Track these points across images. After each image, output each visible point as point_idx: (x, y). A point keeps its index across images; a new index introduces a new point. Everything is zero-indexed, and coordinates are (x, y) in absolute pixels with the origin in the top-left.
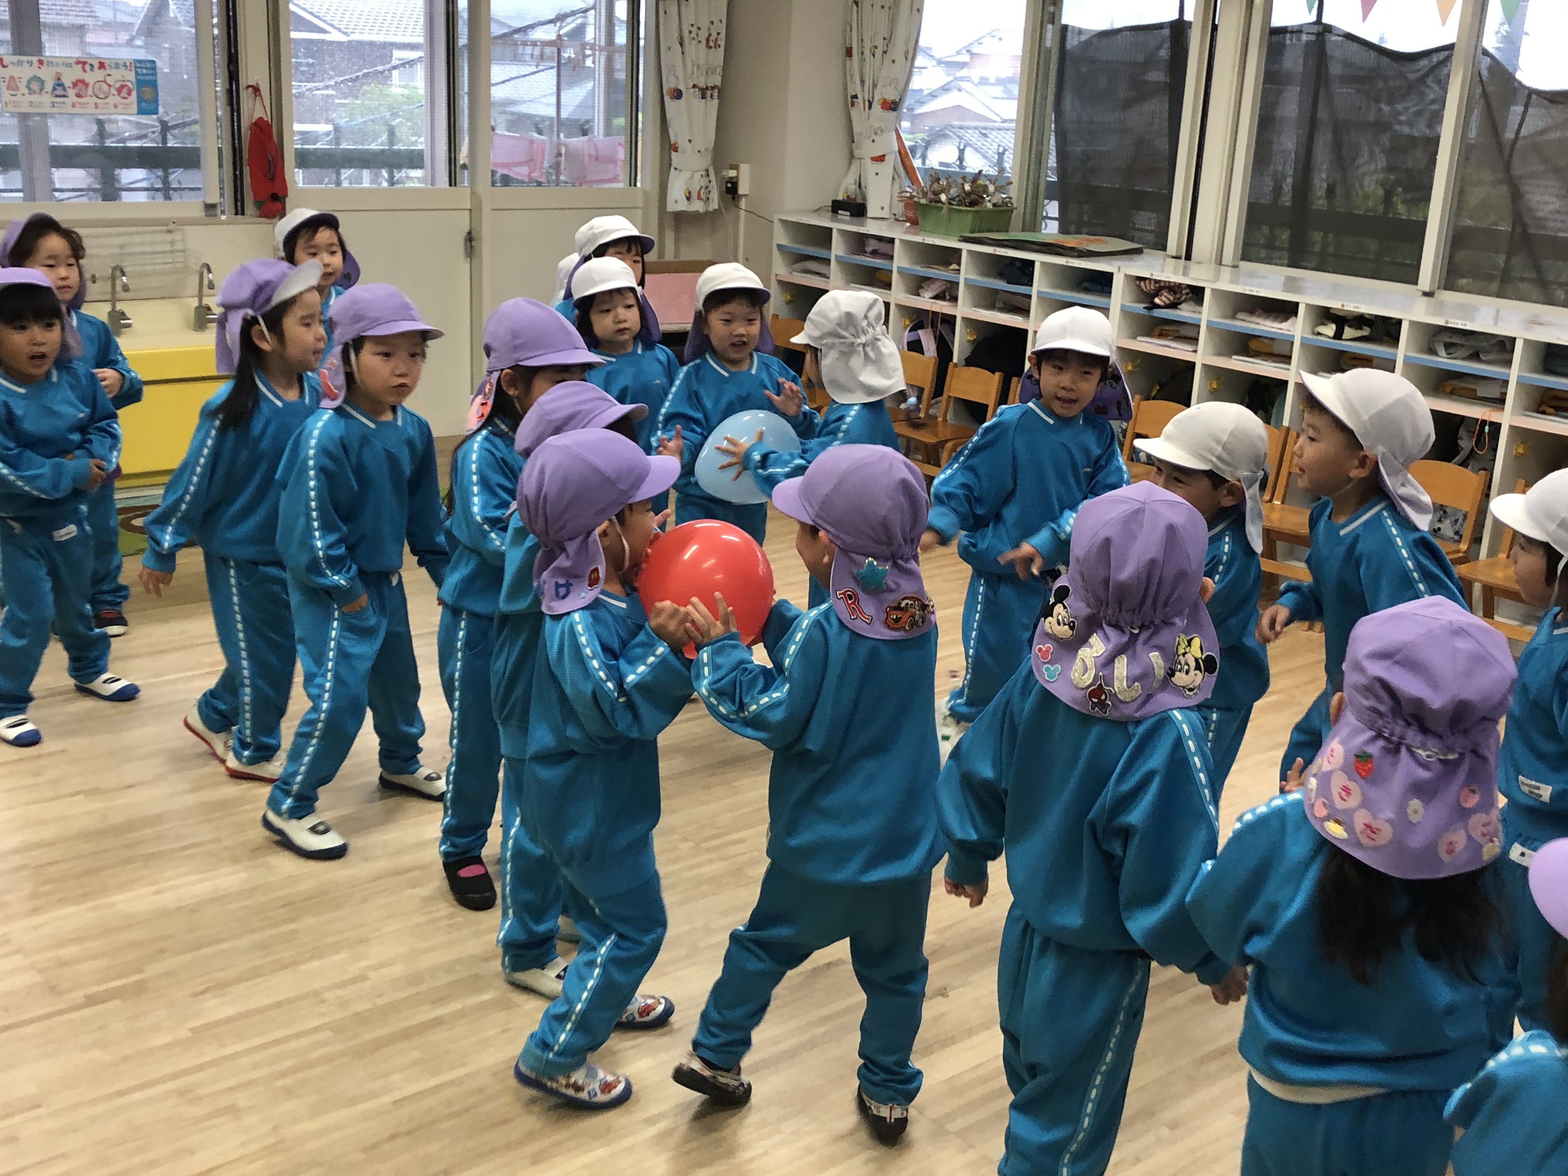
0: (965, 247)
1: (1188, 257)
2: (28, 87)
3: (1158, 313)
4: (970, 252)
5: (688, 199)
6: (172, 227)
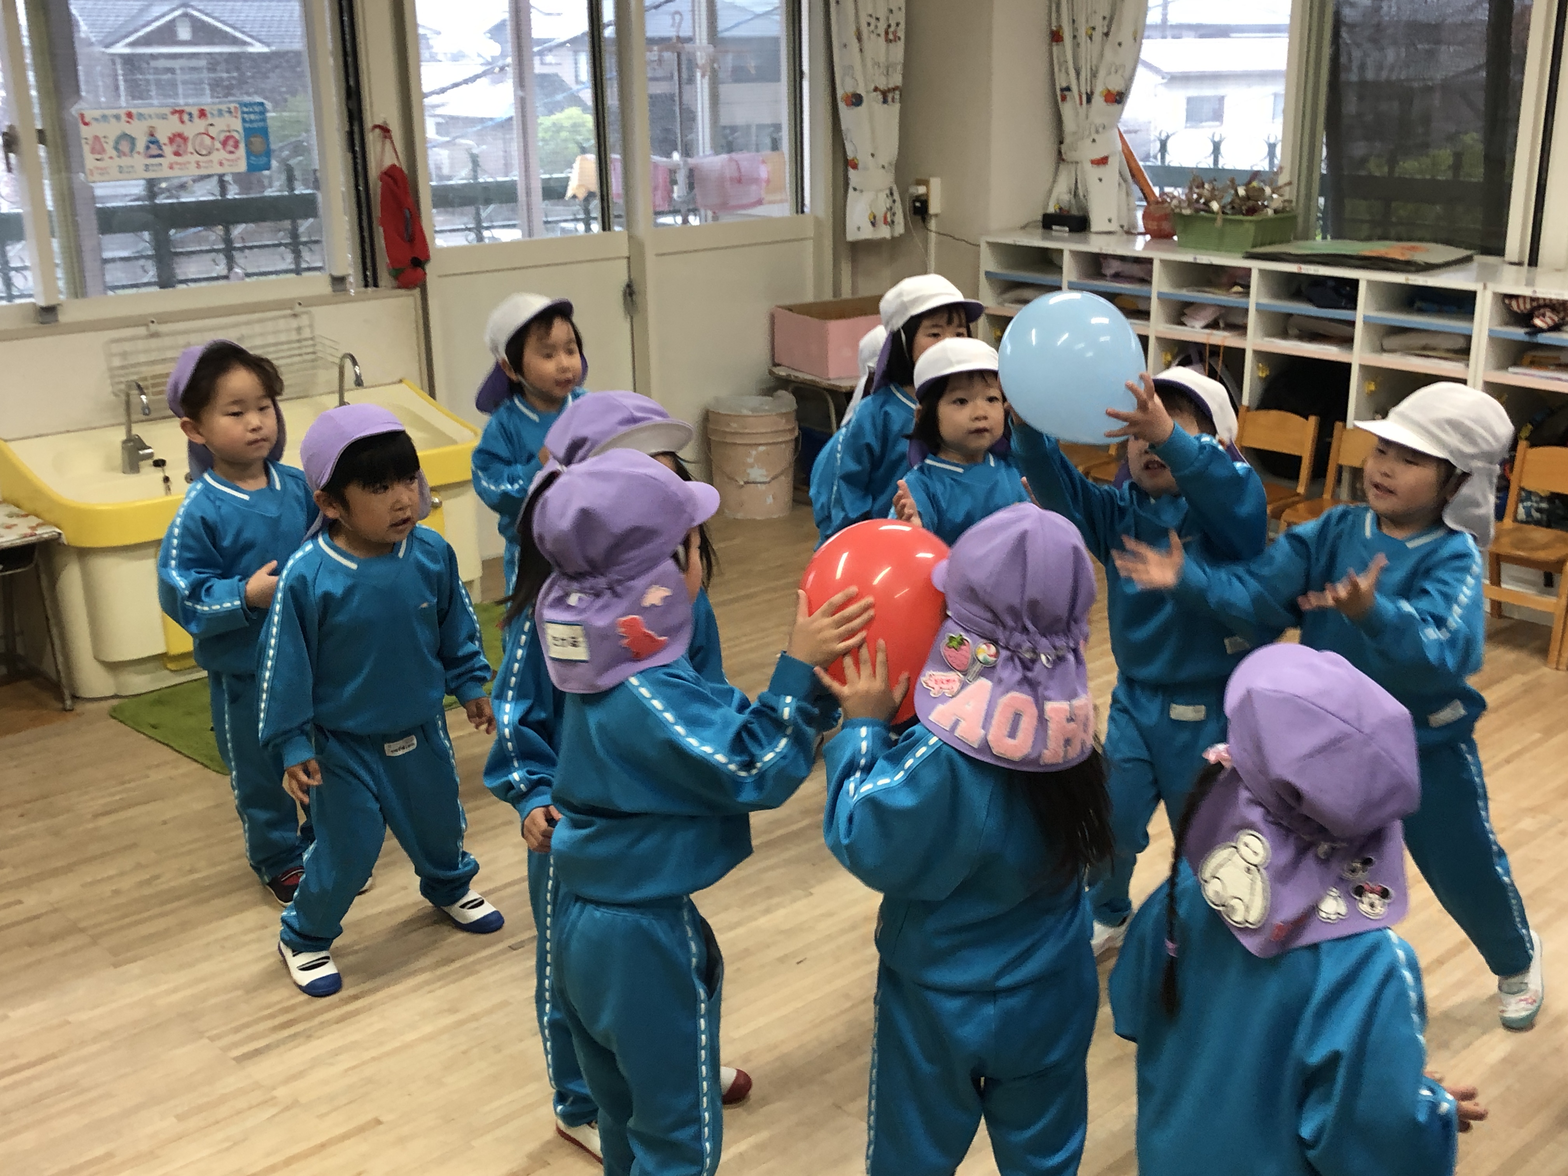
0: (1256, 266)
1: (1533, 261)
2: (116, 148)
3: (1543, 338)
4: (1262, 272)
5: (873, 224)
6: (298, 309)
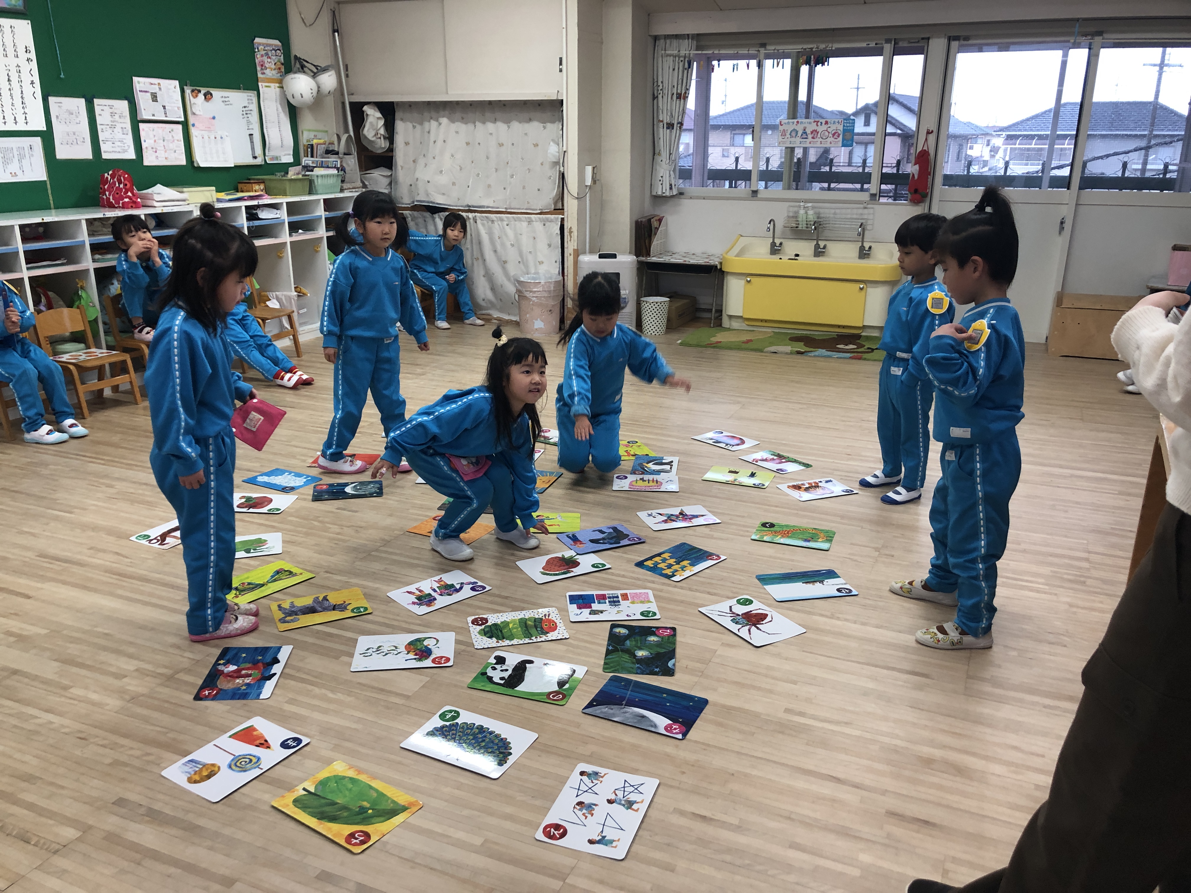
2: (790, 134)
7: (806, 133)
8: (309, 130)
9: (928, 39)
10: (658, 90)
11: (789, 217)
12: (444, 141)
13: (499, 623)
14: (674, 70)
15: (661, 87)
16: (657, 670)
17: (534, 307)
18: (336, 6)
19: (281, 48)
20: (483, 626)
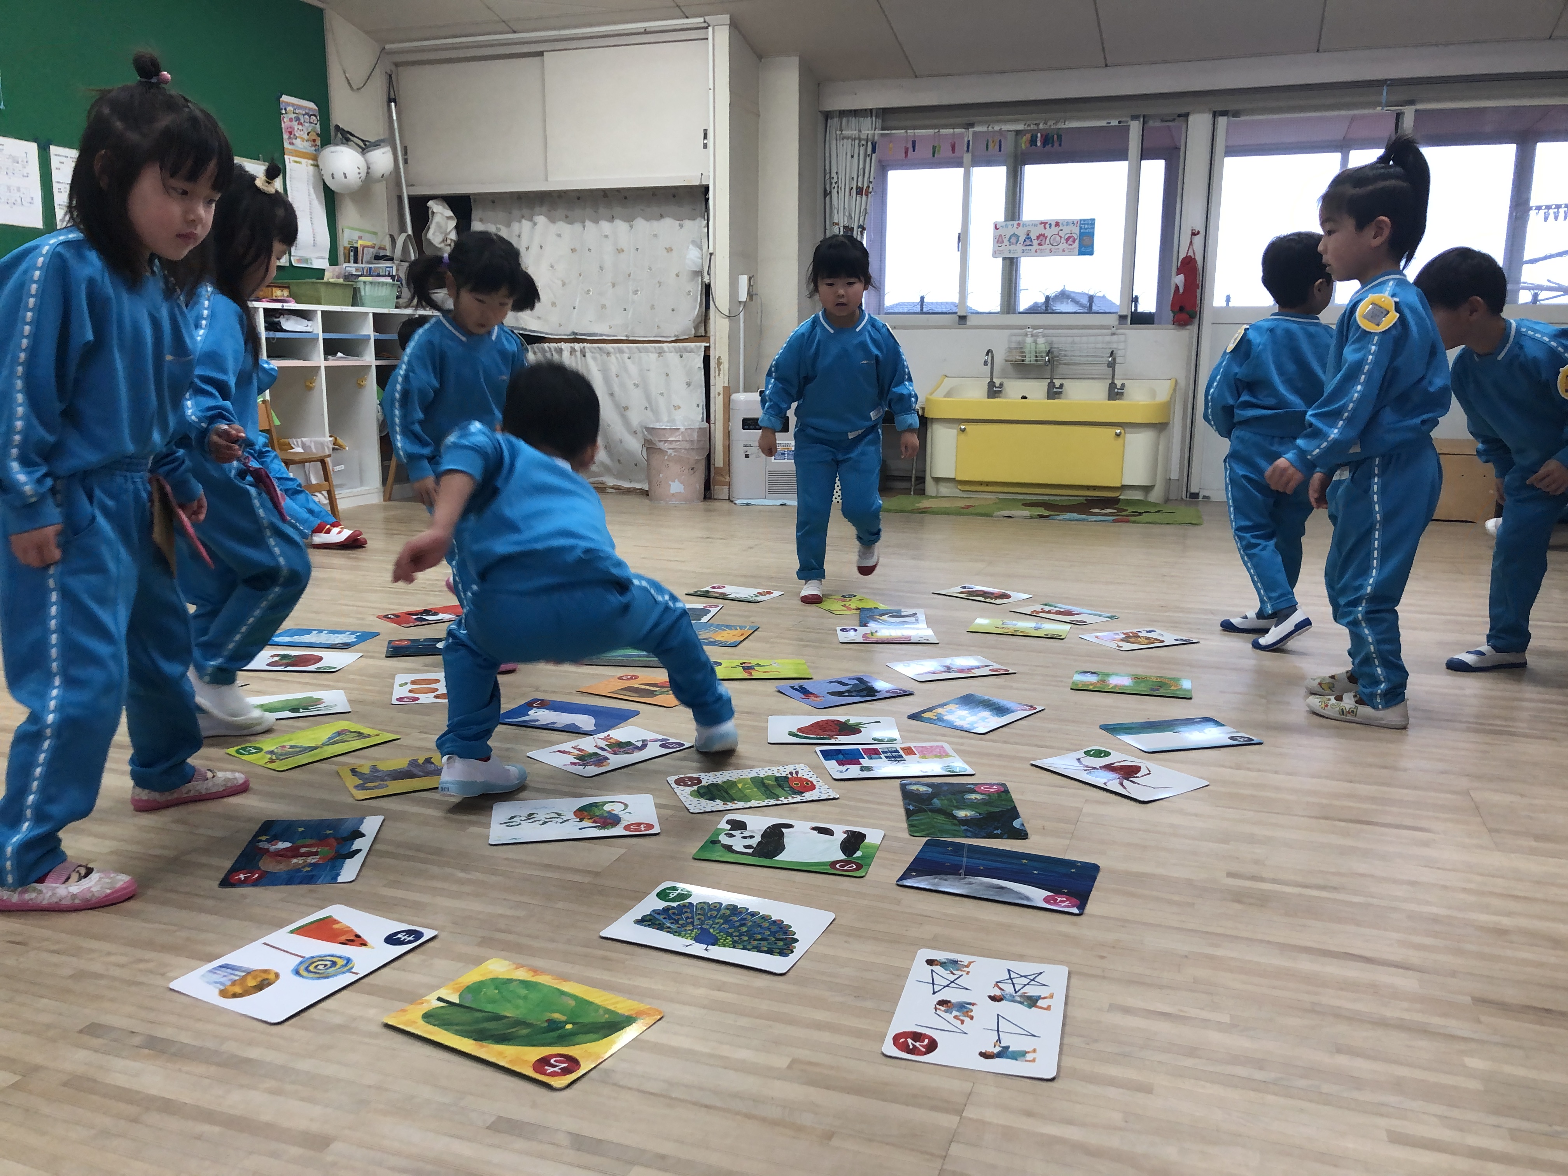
2: (1009, 240)
7: (1029, 238)
8: (352, 229)
9: (1186, 116)
10: (831, 184)
11: (1010, 348)
12: (541, 247)
13: (720, 782)
14: (852, 157)
15: (835, 180)
16: (999, 832)
17: (670, 464)
18: (393, 68)
19: (317, 114)
20: (696, 787)
